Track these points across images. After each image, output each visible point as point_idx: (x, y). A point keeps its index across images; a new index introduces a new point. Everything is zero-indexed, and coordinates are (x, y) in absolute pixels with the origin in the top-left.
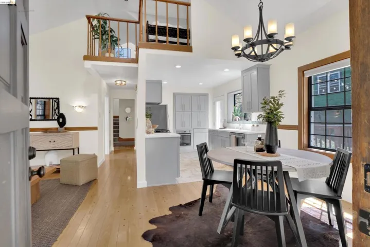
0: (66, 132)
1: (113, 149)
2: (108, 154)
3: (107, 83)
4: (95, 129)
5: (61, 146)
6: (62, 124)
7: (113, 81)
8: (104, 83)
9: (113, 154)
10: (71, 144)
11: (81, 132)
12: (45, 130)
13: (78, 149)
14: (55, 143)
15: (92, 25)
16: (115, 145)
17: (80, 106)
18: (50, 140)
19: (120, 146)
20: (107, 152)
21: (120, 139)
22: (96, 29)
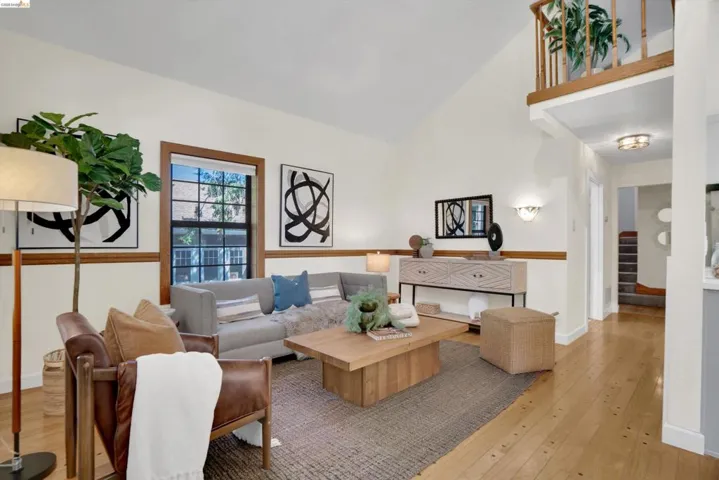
0: (501, 259)
1: (615, 308)
2: (601, 318)
3: (596, 152)
4: (562, 256)
5: (492, 285)
6: (496, 244)
7: (610, 142)
8: (588, 152)
9: (615, 322)
10: (509, 285)
11: (530, 262)
12: (470, 255)
13: (525, 294)
14: (482, 279)
15: (544, 21)
16: (622, 302)
17: (527, 208)
18: (474, 272)
19: (638, 305)
20: (598, 314)
21: (639, 289)
22: (556, 27)
